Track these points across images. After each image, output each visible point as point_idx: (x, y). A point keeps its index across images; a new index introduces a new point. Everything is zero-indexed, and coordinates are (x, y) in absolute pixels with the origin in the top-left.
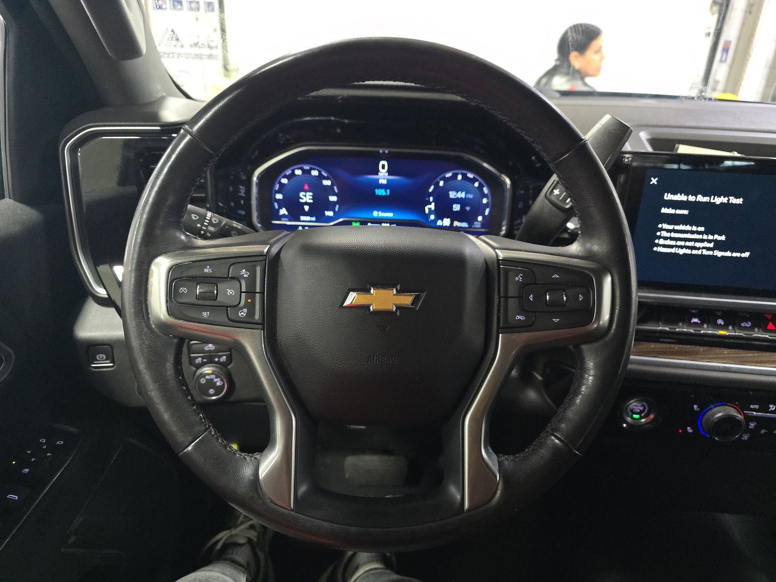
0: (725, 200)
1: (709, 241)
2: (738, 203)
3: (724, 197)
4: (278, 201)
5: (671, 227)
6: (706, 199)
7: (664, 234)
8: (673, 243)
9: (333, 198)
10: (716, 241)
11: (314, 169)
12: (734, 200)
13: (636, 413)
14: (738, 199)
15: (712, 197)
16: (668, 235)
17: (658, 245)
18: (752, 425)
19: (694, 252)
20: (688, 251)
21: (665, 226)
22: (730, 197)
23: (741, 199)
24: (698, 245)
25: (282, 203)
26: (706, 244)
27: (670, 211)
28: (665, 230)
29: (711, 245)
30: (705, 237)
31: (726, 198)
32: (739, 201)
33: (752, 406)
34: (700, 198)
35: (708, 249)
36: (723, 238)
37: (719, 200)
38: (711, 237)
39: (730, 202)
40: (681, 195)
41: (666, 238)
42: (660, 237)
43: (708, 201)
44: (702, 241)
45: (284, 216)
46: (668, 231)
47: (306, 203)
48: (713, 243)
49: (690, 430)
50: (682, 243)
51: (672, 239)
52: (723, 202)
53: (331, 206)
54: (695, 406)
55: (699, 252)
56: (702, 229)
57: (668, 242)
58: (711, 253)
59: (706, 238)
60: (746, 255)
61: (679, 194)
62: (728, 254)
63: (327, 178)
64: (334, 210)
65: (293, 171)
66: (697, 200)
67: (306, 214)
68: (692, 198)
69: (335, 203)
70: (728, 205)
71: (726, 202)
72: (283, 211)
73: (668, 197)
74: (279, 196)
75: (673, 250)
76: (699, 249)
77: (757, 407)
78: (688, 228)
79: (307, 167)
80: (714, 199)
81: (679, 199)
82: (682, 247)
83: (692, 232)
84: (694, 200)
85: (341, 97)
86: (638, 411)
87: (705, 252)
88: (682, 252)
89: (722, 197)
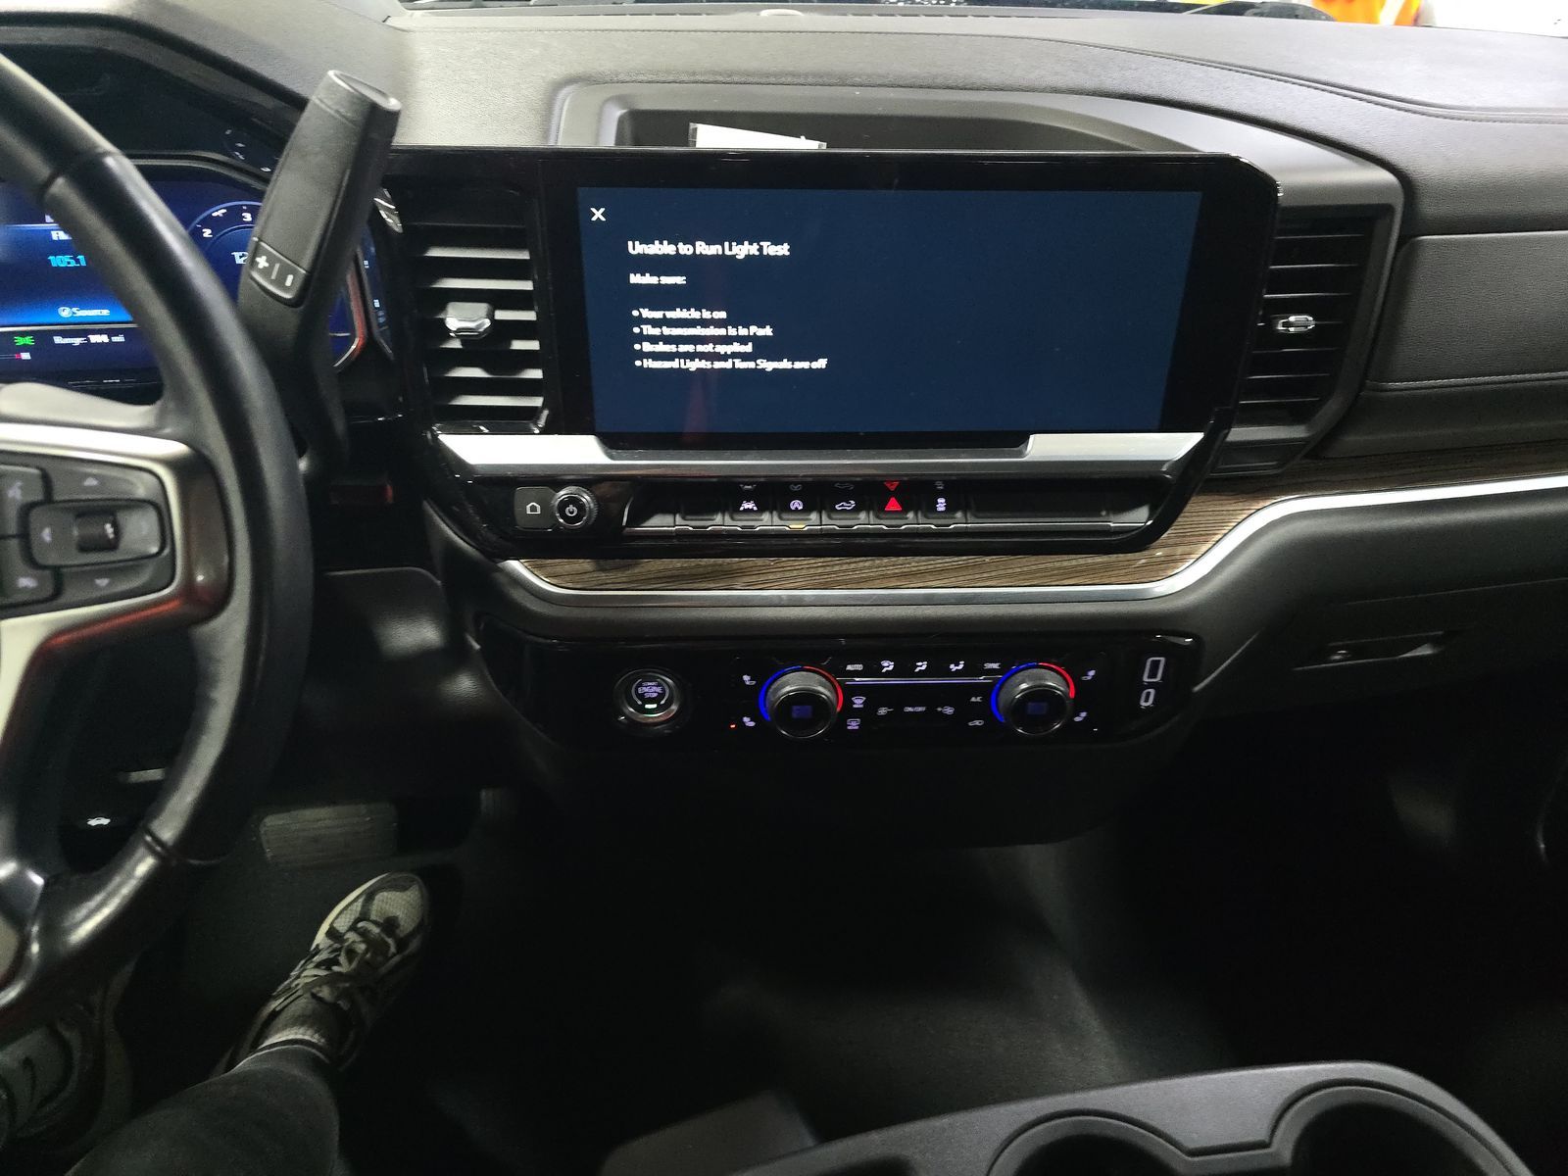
0: (754, 249)
1: (743, 340)
2: (780, 254)
3: (751, 244)
5: (658, 315)
6: (714, 250)
7: (648, 330)
8: (671, 348)
10: (754, 339)
12: (771, 250)
13: (651, 701)
14: (780, 247)
15: (727, 244)
16: (656, 331)
17: (643, 355)
18: (858, 702)
19: (718, 365)
20: (704, 364)
21: (646, 313)
22: (761, 243)
23: (786, 246)
24: (722, 349)
26: (736, 347)
27: (649, 279)
28: (648, 321)
29: (748, 348)
30: (732, 332)
31: (755, 246)
32: (783, 250)
33: (849, 668)
34: (702, 248)
35: (744, 357)
36: (768, 331)
37: (743, 250)
38: (743, 332)
39: (765, 253)
40: (661, 243)
41: (654, 340)
42: (642, 338)
43: (720, 253)
44: (727, 340)
46: (655, 323)
48: (750, 344)
49: (748, 722)
50: (690, 348)
51: (668, 340)
52: (751, 253)
54: (746, 678)
55: (728, 365)
56: (722, 315)
57: (661, 347)
58: (751, 365)
59: (735, 334)
60: (821, 363)
61: (657, 242)
62: (785, 364)
66: (698, 252)
68: (685, 249)
70: (761, 259)
71: (757, 253)
73: (637, 248)
75: (675, 364)
76: (724, 357)
77: (859, 667)
78: (694, 314)
80: (730, 249)
81: (660, 253)
82: (691, 356)
83: (704, 323)
84: (691, 252)
86: (655, 695)
87: (740, 364)
88: (694, 365)
89: (746, 243)
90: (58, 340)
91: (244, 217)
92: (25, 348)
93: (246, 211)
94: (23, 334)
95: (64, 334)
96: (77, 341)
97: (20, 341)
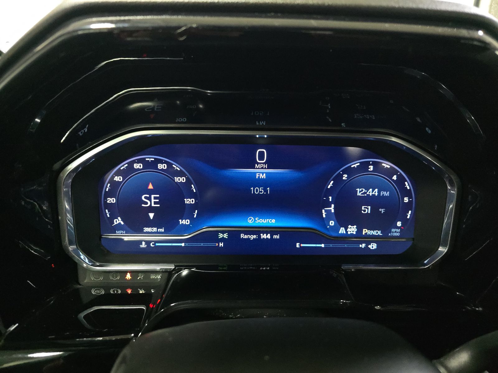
4: (110, 206)
9: (189, 201)
11: (161, 162)
25: (116, 210)
45: (119, 227)
47: (151, 209)
53: (185, 211)
63: (180, 174)
64: (191, 217)
65: (131, 164)
67: (151, 224)
69: (192, 207)
72: (118, 221)
74: (111, 200)
79: (150, 158)
85: (183, 29)
90: (242, 236)
91: (369, 168)
92: (223, 240)
93: (371, 165)
94: (223, 232)
95: (246, 233)
96: (253, 237)
97: (221, 236)
